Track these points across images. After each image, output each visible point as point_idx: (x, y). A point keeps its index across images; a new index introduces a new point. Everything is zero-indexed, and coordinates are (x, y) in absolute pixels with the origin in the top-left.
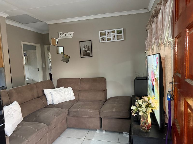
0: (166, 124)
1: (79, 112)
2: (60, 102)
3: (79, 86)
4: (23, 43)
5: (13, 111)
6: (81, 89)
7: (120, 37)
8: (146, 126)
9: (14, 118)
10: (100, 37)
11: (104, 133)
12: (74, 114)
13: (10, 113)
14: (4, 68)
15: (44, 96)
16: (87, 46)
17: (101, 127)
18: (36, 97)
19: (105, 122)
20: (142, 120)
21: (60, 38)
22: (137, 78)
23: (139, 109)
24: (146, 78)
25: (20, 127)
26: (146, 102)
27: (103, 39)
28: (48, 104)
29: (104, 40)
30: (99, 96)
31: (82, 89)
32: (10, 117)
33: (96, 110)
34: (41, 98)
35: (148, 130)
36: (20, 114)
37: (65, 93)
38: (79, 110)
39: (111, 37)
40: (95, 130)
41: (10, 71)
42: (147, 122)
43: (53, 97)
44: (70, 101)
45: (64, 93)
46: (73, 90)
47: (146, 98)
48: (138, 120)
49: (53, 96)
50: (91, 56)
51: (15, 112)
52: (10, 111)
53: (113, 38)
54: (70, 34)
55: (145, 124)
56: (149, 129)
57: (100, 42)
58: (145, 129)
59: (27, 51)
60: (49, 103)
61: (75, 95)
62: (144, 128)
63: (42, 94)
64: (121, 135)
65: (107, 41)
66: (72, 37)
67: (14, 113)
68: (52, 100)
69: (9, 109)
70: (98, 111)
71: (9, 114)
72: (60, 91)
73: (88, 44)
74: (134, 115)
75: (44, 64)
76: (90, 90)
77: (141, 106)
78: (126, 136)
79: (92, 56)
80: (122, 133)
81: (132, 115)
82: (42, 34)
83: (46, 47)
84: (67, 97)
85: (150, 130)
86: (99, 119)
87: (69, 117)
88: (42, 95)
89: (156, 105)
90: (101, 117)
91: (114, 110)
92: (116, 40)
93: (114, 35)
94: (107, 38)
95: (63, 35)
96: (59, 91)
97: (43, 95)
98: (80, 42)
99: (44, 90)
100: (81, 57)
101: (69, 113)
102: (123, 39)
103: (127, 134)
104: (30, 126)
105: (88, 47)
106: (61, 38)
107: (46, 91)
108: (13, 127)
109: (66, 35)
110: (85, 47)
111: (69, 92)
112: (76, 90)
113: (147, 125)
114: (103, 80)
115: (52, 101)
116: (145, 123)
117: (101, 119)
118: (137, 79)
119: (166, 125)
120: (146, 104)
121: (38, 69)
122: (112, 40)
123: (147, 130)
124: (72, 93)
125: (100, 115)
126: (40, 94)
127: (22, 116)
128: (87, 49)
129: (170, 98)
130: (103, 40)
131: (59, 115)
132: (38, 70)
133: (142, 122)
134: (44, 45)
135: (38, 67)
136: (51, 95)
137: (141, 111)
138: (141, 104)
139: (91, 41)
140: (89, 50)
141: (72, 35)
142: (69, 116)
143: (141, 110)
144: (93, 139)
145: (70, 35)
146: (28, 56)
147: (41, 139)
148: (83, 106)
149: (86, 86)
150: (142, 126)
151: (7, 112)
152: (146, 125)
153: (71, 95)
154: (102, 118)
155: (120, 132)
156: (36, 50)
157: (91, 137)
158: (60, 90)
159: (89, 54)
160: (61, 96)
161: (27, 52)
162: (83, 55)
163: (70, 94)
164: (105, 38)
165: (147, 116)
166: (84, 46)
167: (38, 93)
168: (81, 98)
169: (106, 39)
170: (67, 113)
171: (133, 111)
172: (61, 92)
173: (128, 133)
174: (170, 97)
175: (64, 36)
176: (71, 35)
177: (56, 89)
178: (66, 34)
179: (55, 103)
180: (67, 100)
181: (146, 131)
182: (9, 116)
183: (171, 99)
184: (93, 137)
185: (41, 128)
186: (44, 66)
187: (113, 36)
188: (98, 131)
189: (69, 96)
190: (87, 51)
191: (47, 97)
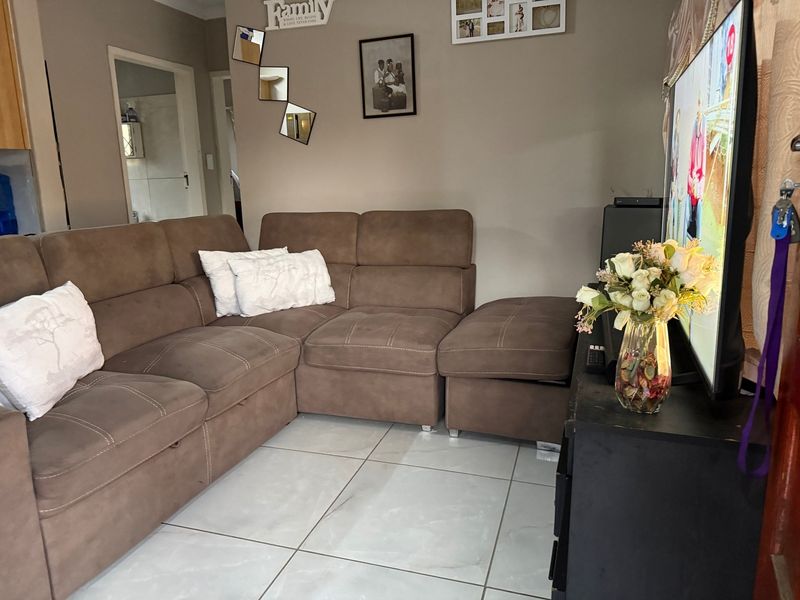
0: (747, 384)
1: (346, 349)
2: (268, 308)
3: (354, 248)
4: (115, 52)
5: (53, 318)
6: (360, 262)
7: (548, 16)
8: (644, 383)
9: (58, 350)
10: (456, 19)
11: (453, 439)
12: (328, 356)
13: (38, 326)
14: (31, 153)
15: (200, 280)
16: (394, 63)
17: (441, 418)
18: (166, 278)
19: (456, 395)
20: (626, 358)
21: (272, 27)
22: (618, 202)
23: (617, 297)
24: (661, 200)
25: (86, 387)
26: (655, 265)
27: (469, 28)
28: (219, 315)
29: (472, 30)
30: (441, 292)
31: (365, 262)
32: (40, 342)
33: (420, 343)
34: (187, 287)
35: (652, 401)
36: (87, 336)
37: (293, 271)
38: (348, 341)
39: (505, 18)
40: (417, 427)
41: (60, 167)
42: (650, 364)
43: (239, 284)
44: (315, 307)
45: (289, 270)
46: (329, 264)
47: (656, 250)
48: (608, 362)
49: (238, 279)
50: (412, 110)
51: (64, 323)
52: (39, 315)
53: (514, 24)
54: (317, 6)
55: (641, 372)
56: (656, 398)
57: (456, 41)
58: (637, 398)
59: (141, 99)
60: (222, 310)
61: (334, 284)
62: (632, 392)
63: (192, 272)
64: (525, 451)
65: (484, 36)
66: (324, 22)
67: (59, 326)
68: (236, 296)
69: (39, 310)
70: (429, 347)
71: (37, 330)
72: (272, 261)
73: (398, 51)
74: (585, 330)
75: (210, 158)
76: (400, 265)
77: (626, 284)
78: (549, 460)
79: (414, 113)
80: (532, 444)
81: (580, 330)
82: (202, 20)
83: (217, 80)
84: (301, 289)
85: (661, 402)
86: (432, 382)
87: (303, 370)
88: (194, 274)
89: (702, 277)
90: (443, 371)
91: (500, 345)
92: (530, 32)
93: (521, 8)
94: (486, 21)
95: (288, 10)
96: (264, 262)
97: (197, 276)
98: (361, 42)
99: (200, 252)
100: (365, 117)
101: (305, 353)
102: (562, 29)
103: (553, 450)
104: (128, 386)
105: (399, 66)
106: (278, 24)
107: (211, 260)
108: (53, 384)
109: (300, 11)
110: (386, 65)
111: (308, 270)
112: (342, 263)
113: (650, 378)
114: (460, 224)
115: (235, 300)
116: (643, 369)
117: (442, 381)
118: (619, 206)
119: (743, 387)
120: (656, 272)
121: (186, 176)
122: (511, 27)
123: (648, 406)
124: (323, 275)
125: (440, 364)
126: (186, 270)
127: (97, 346)
128: (391, 78)
129: (785, 223)
130: (468, 32)
131: (262, 354)
132: (185, 183)
133: (625, 364)
134: (212, 73)
135: (187, 170)
136: (231, 275)
137: (626, 308)
138: (628, 276)
139: (412, 36)
140: (403, 83)
141: (327, 11)
142: (307, 364)
143: (625, 301)
144: (405, 460)
145: (317, 8)
146: (142, 120)
147: (176, 443)
148: (365, 327)
149: (386, 247)
150: (625, 386)
151: (27, 321)
152: (644, 377)
153: (319, 285)
154: (444, 378)
155: (523, 440)
156: (175, 93)
157: (397, 453)
158: (269, 257)
159: (400, 102)
160: (276, 283)
161: (138, 103)
162: (375, 108)
163: (312, 279)
164: (478, 23)
165: (655, 334)
166: (381, 62)
167: (174, 265)
168: (359, 297)
169: (484, 29)
170: (296, 352)
171: (585, 312)
172: (274, 268)
173: (559, 447)
174: (788, 223)
175: (291, 16)
176: (321, 11)
177: (255, 254)
178: (300, 6)
179: (250, 310)
180: (301, 304)
181: (644, 410)
182: (36, 338)
183: (793, 233)
184: (405, 452)
185: (176, 399)
186: (211, 166)
187: (516, 9)
188: (426, 433)
189: (310, 287)
190: (392, 87)
191: (213, 283)
